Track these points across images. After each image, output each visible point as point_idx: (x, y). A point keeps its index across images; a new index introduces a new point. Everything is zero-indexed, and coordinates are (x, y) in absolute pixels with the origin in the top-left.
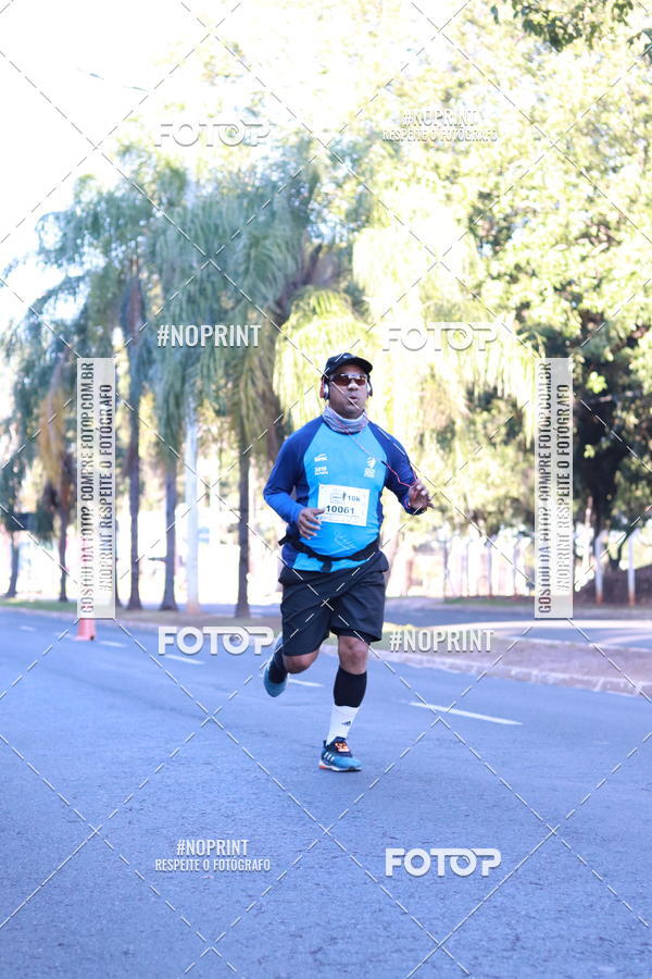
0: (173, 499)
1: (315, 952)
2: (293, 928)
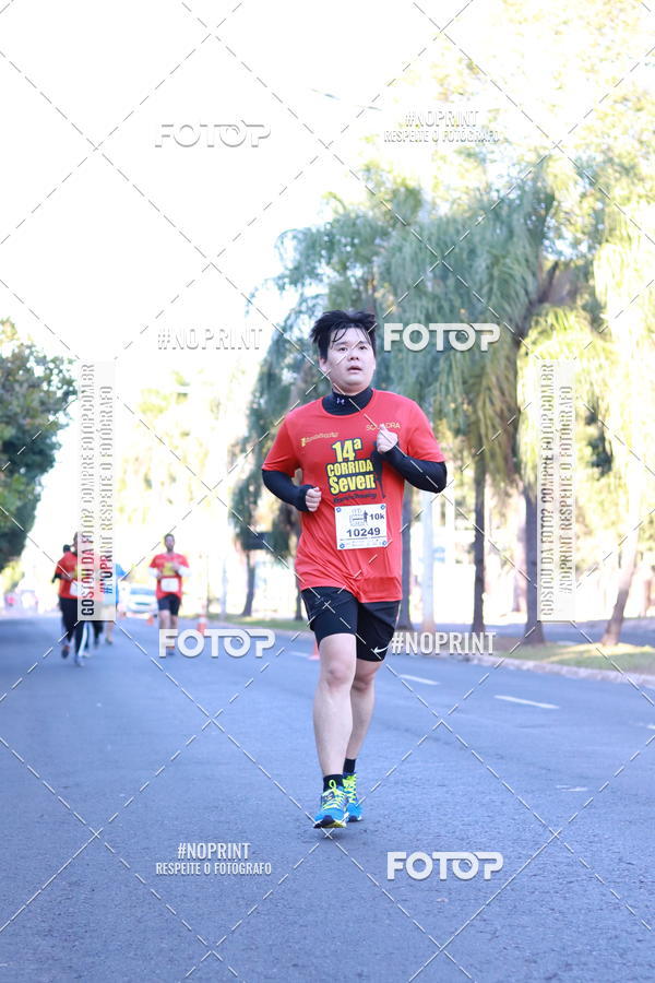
0: (408, 518)
2: (528, 954)
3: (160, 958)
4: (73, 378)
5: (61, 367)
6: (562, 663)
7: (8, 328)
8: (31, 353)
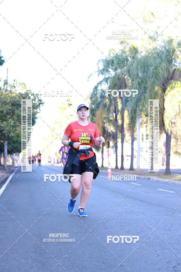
0: (133, 139)
1: (174, 267)
2: (168, 260)
3: (66, 260)
4: (42, 99)
5: (38, 96)
6: (176, 180)
7: (24, 86)
8: (30, 92)
